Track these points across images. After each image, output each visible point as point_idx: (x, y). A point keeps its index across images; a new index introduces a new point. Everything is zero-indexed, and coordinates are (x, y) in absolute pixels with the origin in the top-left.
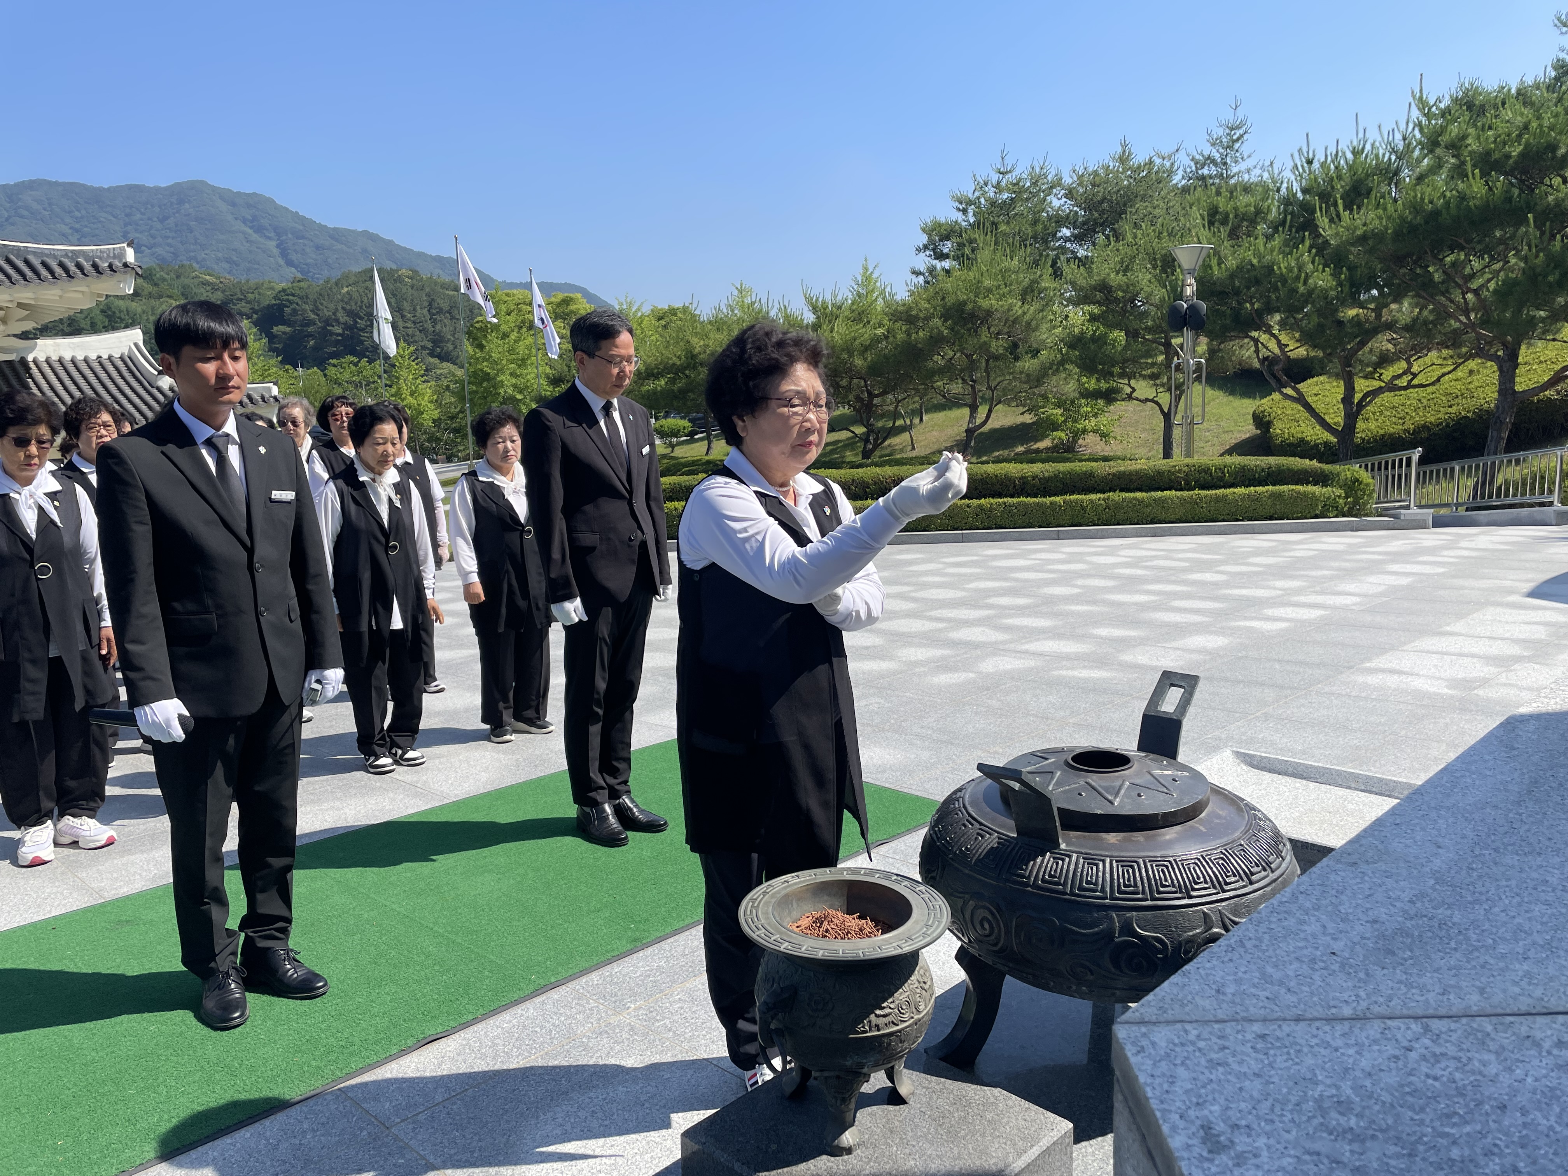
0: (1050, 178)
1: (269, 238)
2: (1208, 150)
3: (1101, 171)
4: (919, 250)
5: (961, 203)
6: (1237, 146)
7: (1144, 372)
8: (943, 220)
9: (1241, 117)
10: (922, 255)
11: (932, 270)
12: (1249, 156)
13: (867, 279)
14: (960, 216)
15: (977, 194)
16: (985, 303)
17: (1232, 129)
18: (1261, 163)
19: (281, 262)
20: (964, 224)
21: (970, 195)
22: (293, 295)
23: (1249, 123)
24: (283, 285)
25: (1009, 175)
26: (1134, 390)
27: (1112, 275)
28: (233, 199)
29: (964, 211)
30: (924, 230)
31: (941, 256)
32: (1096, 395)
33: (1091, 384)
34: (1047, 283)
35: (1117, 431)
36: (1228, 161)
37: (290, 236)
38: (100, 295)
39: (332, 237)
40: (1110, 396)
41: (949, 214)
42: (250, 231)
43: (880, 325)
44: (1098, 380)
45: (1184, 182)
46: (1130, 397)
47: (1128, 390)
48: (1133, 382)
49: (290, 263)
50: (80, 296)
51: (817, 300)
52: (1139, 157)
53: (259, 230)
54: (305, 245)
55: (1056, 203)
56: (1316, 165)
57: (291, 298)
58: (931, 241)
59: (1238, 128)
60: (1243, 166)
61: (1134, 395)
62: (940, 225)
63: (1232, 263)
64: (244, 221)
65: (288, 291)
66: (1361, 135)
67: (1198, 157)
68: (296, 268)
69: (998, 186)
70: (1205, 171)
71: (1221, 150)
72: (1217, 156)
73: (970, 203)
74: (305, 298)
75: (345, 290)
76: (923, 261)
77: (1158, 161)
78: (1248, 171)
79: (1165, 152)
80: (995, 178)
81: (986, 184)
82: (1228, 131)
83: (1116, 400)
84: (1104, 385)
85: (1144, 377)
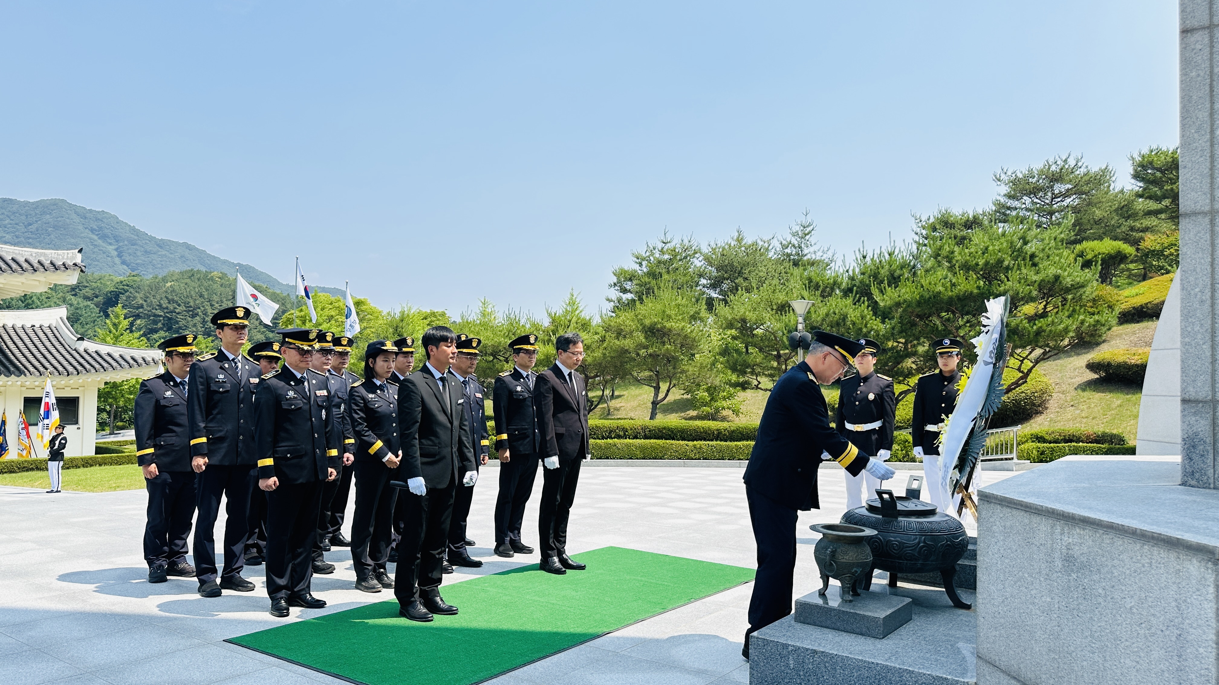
0: (693, 248)
1: (110, 244)
2: (789, 237)
3: (726, 247)
4: (611, 286)
5: (638, 259)
6: (807, 237)
7: (766, 373)
8: (626, 268)
9: (809, 220)
10: (612, 289)
11: (619, 300)
12: (815, 244)
13: (572, 303)
14: (637, 267)
15: (648, 254)
16: (668, 325)
17: (804, 227)
18: (822, 249)
19: (117, 260)
20: (639, 272)
21: (644, 255)
22: (128, 286)
23: (814, 224)
24: (121, 278)
25: (668, 245)
26: (759, 383)
27: (747, 313)
28: (84, 214)
29: (641, 264)
30: (615, 275)
31: (624, 291)
32: (735, 385)
33: (734, 378)
34: (704, 313)
35: (743, 408)
36: (803, 245)
37: (126, 242)
38: (50, 284)
39: (158, 245)
40: (744, 386)
41: (631, 265)
42: (96, 238)
43: (596, 333)
44: (738, 376)
45: (775, 256)
46: (757, 387)
47: (756, 383)
48: (759, 379)
49: (124, 263)
50: (37, 283)
51: (555, 314)
52: (749, 240)
53: (104, 237)
54: (136, 250)
55: (699, 264)
56: (868, 259)
57: (126, 287)
58: (619, 282)
59: (808, 226)
60: (811, 249)
61: (759, 386)
62: (626, 272)
63: (823, 311)
64: (92, 230)
65: (124, 283)
66: (892, 244)
67: (784, 242)
68: (128, 266)
69: (662, 251)
70: (788, 251)
71: (799, 239)
72: (796, 243)
73: (644, 259)
74: (138, 289)
75: (169, 284)
76: (614, 294)
77: (760, 243)
78: (815, 252)
79: (766, 238)
80: (660, 245)
81: (654, 249)
82: (802, 228)
83: (747, 388)
84: (741, 380)
85: (766, 375)
